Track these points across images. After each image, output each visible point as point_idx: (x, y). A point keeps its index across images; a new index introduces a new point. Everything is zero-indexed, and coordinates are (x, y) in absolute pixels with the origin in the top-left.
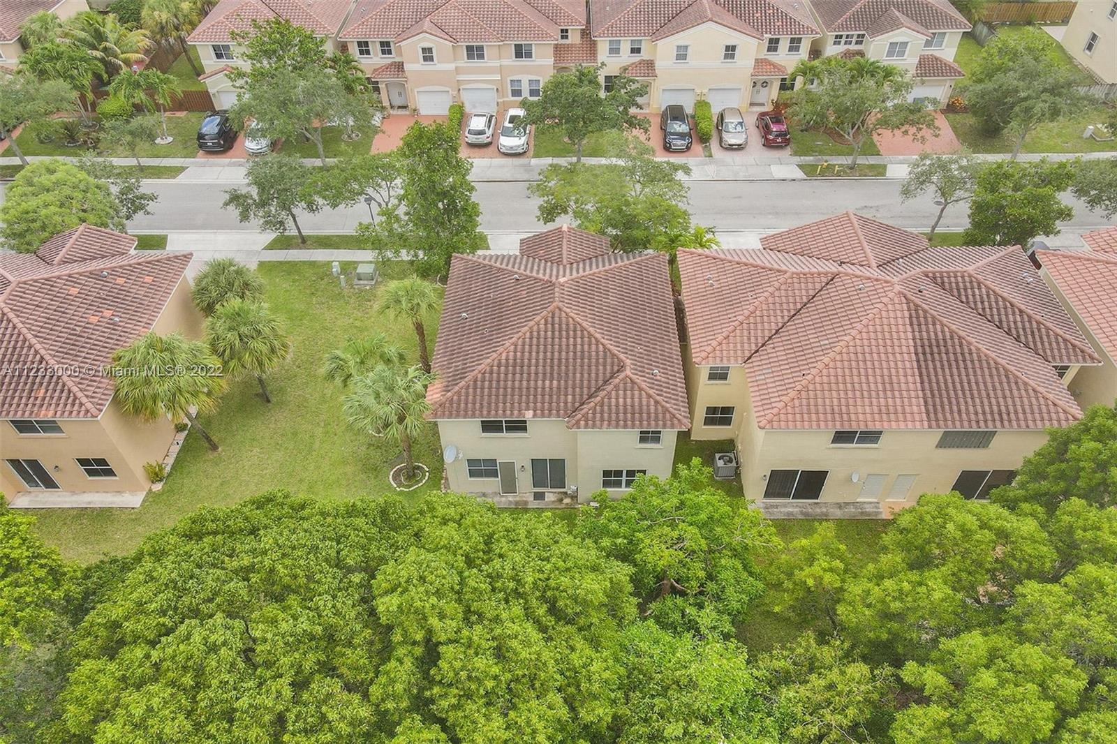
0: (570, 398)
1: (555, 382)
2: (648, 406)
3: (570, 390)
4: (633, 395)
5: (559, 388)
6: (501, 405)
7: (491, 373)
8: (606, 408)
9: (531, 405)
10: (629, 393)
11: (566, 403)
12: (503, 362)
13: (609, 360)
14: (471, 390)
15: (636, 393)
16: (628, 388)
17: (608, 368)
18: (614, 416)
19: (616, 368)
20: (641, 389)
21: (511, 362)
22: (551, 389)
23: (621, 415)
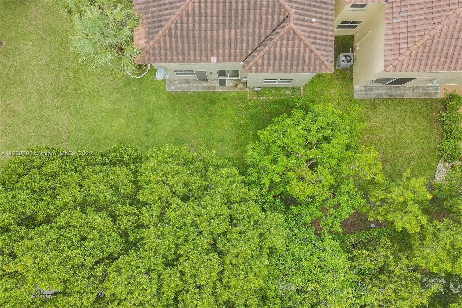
0: (244, 45)
1: (233, 32)
2: (304, 53)
3: (245, 38)
4: (293, 44)
5: (236, 37)
6: (192, 52)
7: (182, 22)
8: (272, 56)
9: (215, 52)
10: (290, 42)
11: (241, 50)
12: (190, 12)
13: (277, 10)
14: (167, 39)
15: (296, 42)
16: (291, 38)
17: (276, 17)
18: (277, 62)
19: (282, 18)
20: (300, 40)
21: (197, 12)
22: (230, 37)
23: (283, 61)
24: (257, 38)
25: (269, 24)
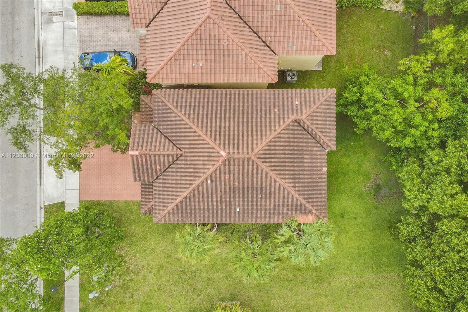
0: (315, 149)
1: (305, 157)
2: (322, 109)
3: (309, 149)
4: (316, 116)
5: (309, 154)
6: (319, 184)
7: (299, 191)
8: (324, 130)
9: (319, 168)
10: (315, 118)
11: (317, 151)
12: (292, 185)
13: (291, 128)
14: (310, 200)
15: (315, 114)
16: (312, 118)
17: (296, 128)
18: (328, 127)
19: (296, 124)
20: (313, 112)
21: (292, 181)
22: (309, 158)
23: (328, 123)
24: (310, 141)
25: (300, 132)
